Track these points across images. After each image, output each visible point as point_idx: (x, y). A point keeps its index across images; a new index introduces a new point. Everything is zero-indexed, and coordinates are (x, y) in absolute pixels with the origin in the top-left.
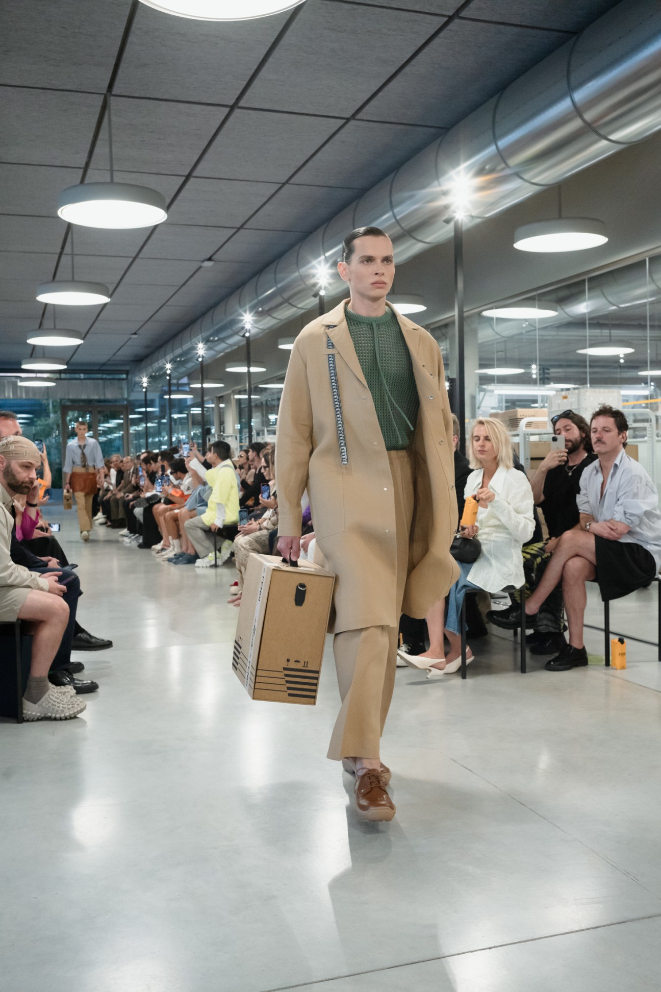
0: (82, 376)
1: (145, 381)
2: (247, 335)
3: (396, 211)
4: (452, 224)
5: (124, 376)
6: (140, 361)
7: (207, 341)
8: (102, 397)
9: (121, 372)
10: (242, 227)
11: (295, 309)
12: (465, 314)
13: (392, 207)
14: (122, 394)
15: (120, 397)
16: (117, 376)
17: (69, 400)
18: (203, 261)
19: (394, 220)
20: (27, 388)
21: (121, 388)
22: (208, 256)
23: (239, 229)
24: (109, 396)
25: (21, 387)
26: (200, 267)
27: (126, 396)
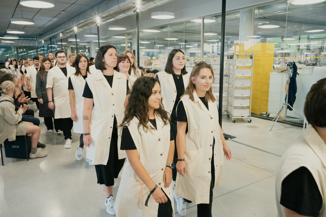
0: (22, 38)
1: (43, 42)
2: (76, 33)
3: (119, 5)
4: (136, 13)
5: (36, 39)
6: (41, 35)
7: (62, 33)
8: (29, 45)
9: (35, 38)
10: (74, 3)
11: (89, 27)
12: (139, 30)
13: (118, 4)
14: (36, 44)
15: (35, 45)
16: (33, 39)
17: (19, 46)
18: (62, 11)
19: (118, 7)
20: (5, 43)
21: (35, 43)
22: (63, 10)
23: (73, 4)
24: (31, 45)
25: (3, 43)
26: (60, 13)
27: (37, 45)
